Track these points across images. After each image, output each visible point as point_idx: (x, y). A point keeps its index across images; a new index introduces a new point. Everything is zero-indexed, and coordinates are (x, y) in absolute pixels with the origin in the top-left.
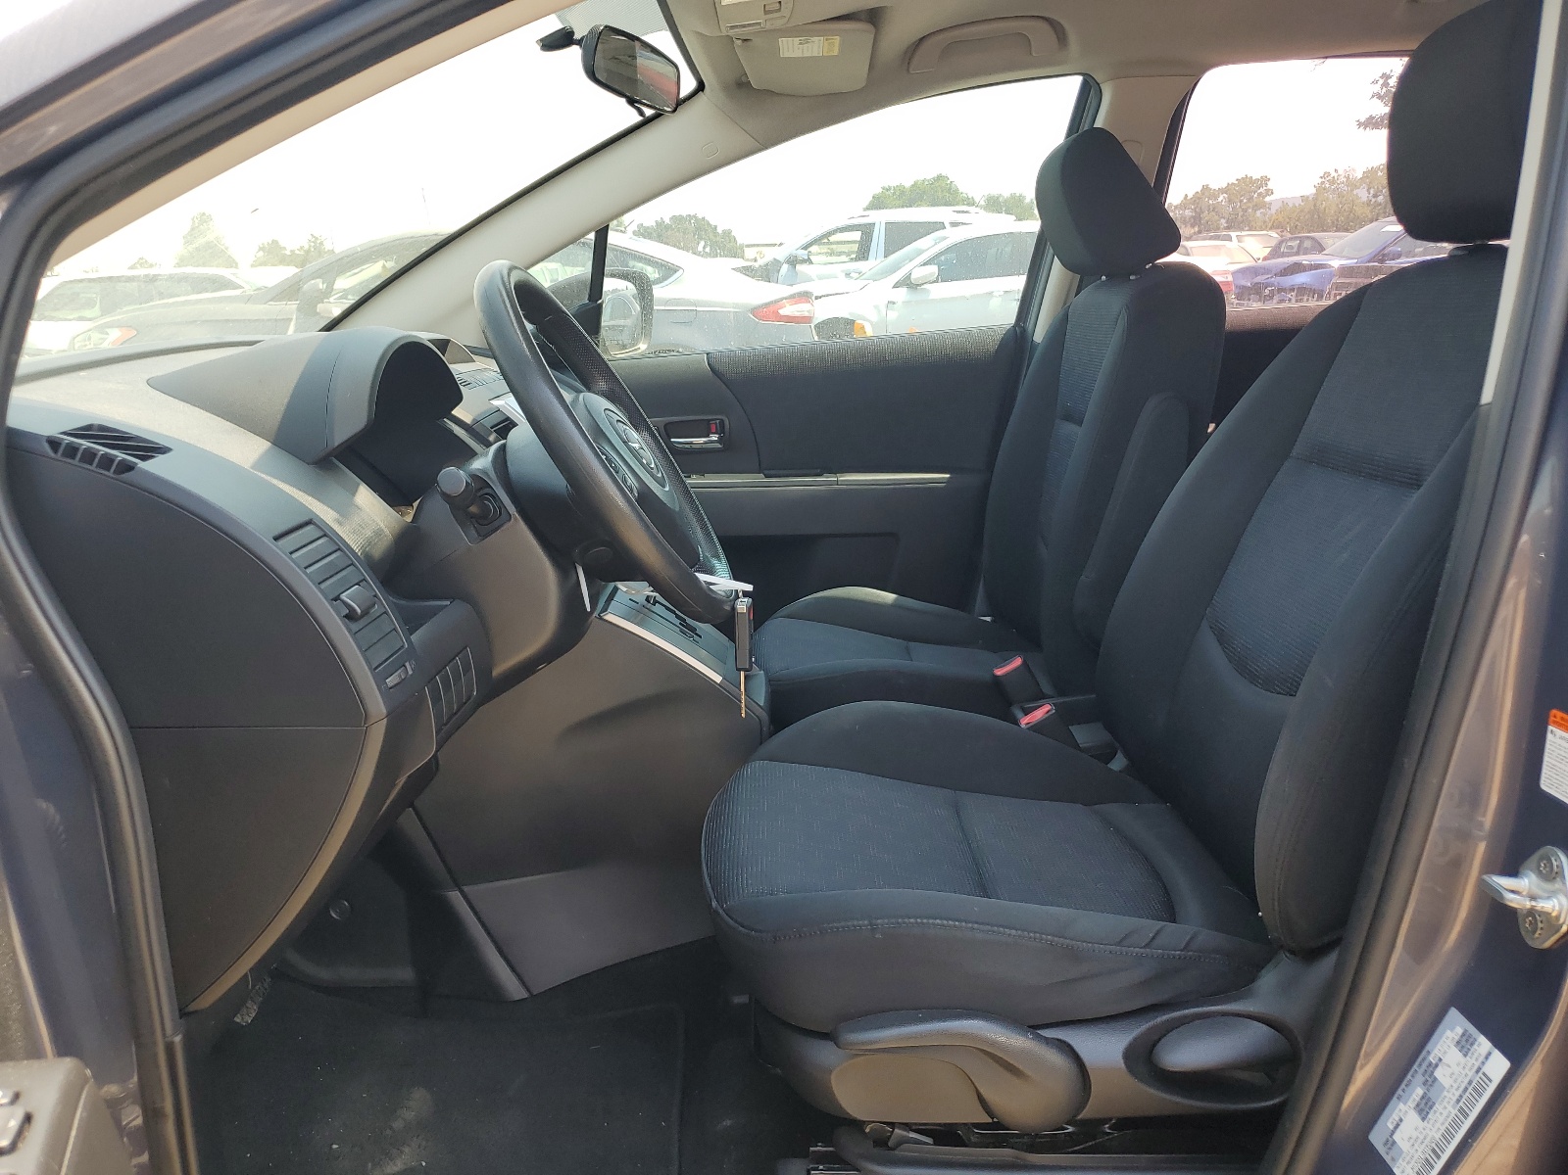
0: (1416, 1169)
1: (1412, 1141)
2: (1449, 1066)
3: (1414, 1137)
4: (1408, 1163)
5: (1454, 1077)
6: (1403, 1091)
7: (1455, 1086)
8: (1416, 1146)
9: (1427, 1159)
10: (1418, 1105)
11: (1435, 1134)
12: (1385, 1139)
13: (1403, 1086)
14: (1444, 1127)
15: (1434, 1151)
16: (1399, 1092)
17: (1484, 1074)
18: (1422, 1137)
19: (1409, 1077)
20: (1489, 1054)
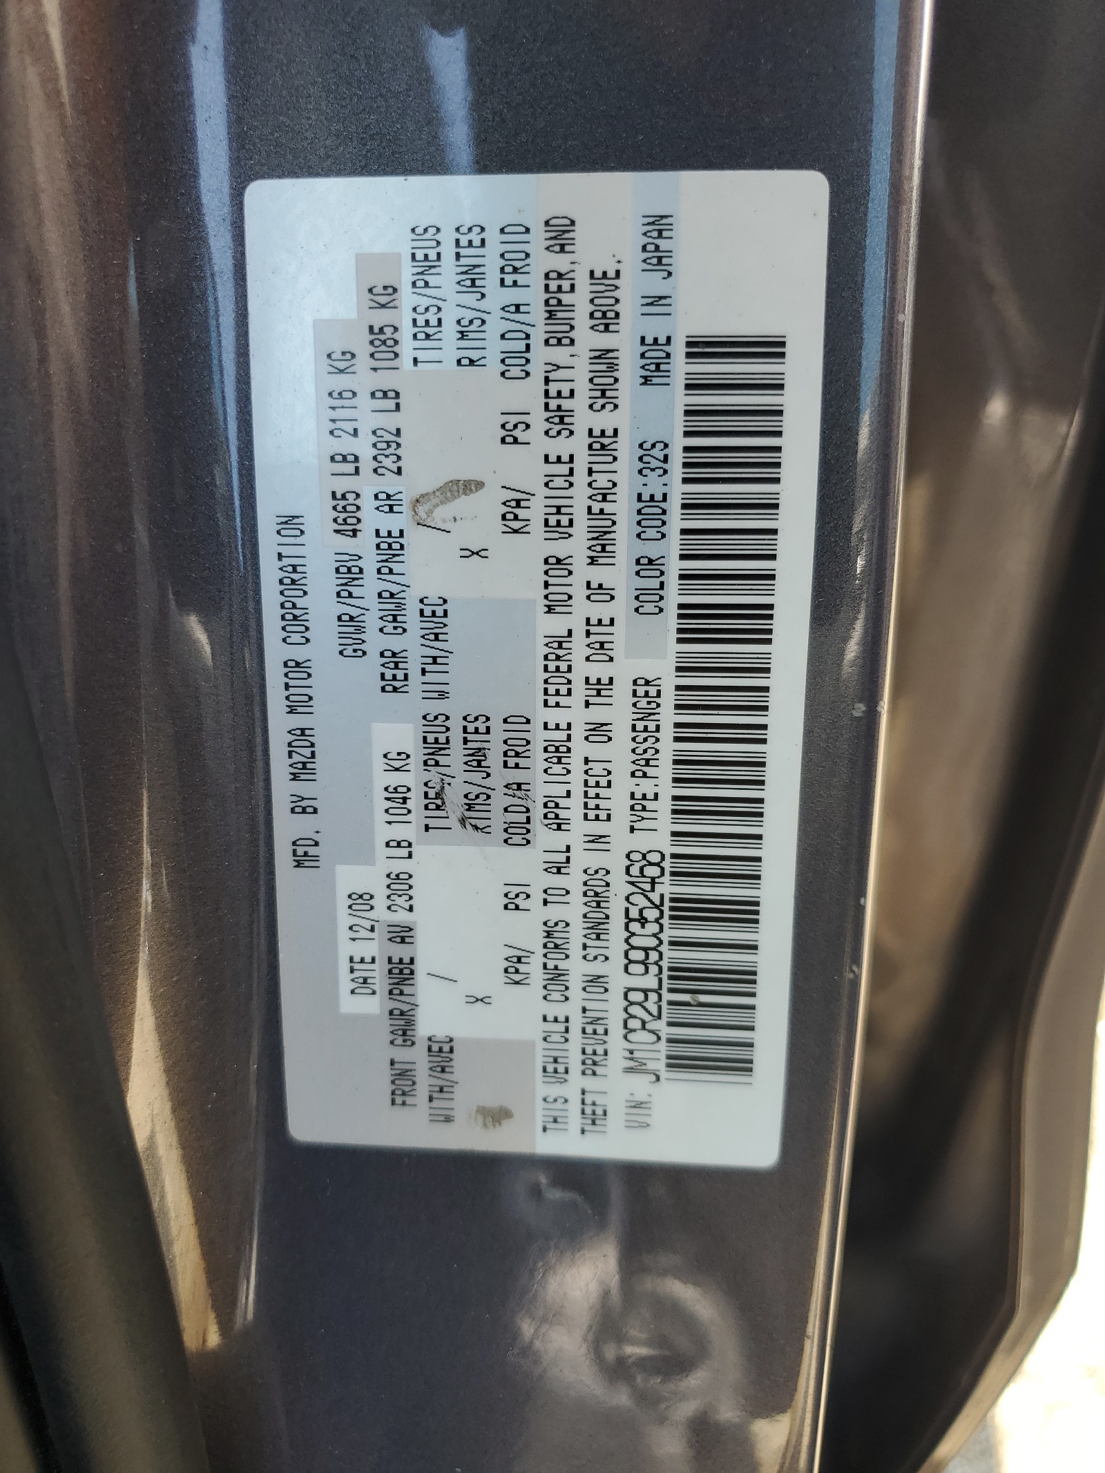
0: (658, 1055)
1: (534, 968)
2: (471, 486)
3: (535, 941)
4: (592, 1065)
5: (536, 512)
6: (302, 807)
7: (577, 547)
8: (577, 969)
9: (678, 972)
10: (435, 801)
11: (642, 842)
12: (384, 1076)
13: (282, 789)
14: (664, 770)
15: (685, 910)
16: (286, 827)
17: (700, 348)
18: (574, 911)
19: (279, 724)
20: (658, 226)
